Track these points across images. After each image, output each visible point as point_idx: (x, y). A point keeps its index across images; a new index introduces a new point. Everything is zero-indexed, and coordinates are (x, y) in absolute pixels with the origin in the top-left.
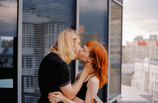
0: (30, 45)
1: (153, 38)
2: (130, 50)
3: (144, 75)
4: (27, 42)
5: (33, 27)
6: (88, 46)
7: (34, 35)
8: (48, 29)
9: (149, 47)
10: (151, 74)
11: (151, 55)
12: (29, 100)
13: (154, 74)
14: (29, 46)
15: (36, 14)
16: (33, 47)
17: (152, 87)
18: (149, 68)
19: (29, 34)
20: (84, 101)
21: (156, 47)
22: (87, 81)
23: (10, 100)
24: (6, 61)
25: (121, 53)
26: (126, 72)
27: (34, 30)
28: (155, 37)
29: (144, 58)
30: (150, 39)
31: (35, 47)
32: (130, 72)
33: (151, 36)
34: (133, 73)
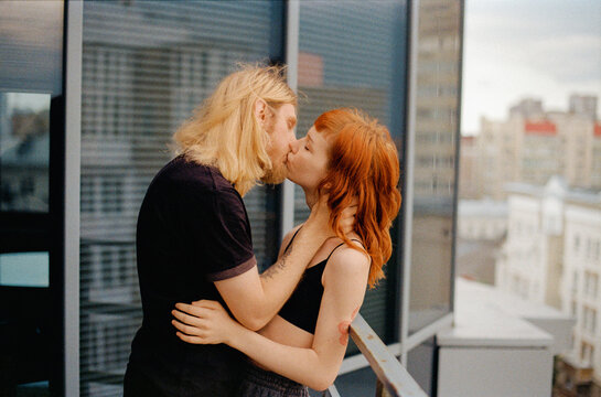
0: (116, 124)
1: (582, 105)
2: (493, 149)
3: (543, 246)
4: (105, 115)
5: (128, 56)
6: (321, 127)
7: (130, 86)
8: (186, 65)
9: (564, 141)
10: (570, 242)
11: (571, 171)
12: (113, 337)
13: (583, 242)
14: (111, 128)
15: (139, 10)
16: (127, 133)
17: (575, 291)
18: (564, 221)
19: (113, 85)
20: (310, 335)
21: (591, 141)
22: (325, 263)
23: (38, 331)
24: (28, 188)
25: (455, 160)
26: (476, 233)
27: (132, 69)
28: (588, 102)
29: (545, 182)
30: (572, 111)
31: (135, 133)
32: (490, 233)
33: (574, 98)
34: (503, 237)
